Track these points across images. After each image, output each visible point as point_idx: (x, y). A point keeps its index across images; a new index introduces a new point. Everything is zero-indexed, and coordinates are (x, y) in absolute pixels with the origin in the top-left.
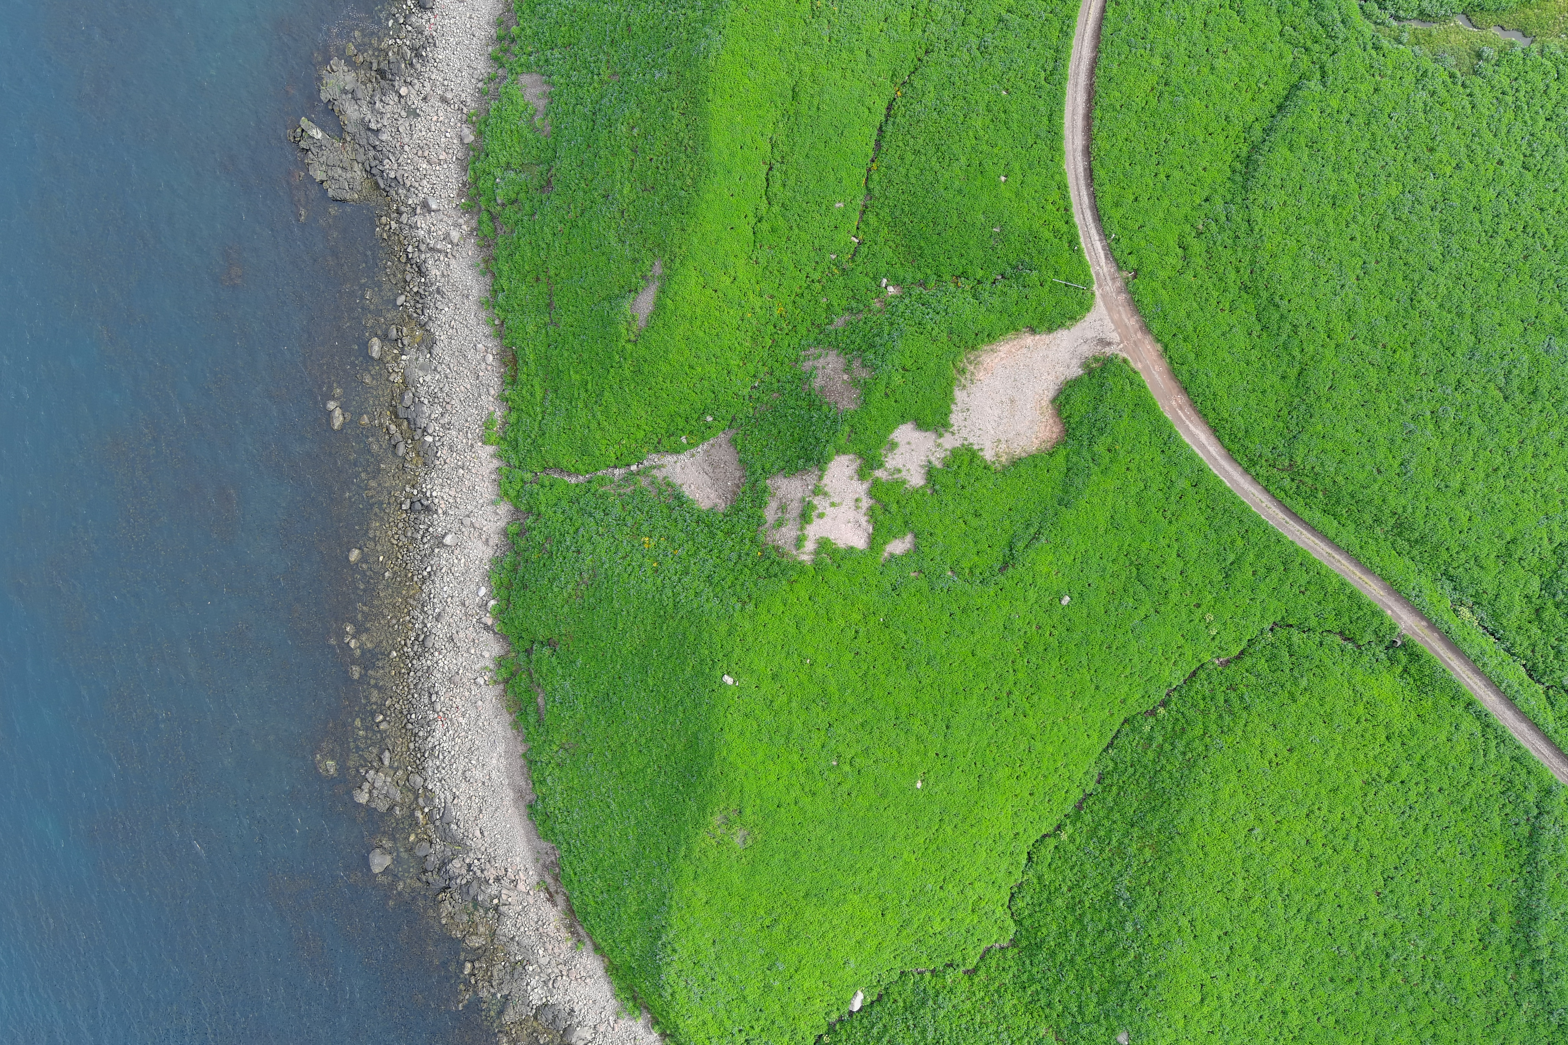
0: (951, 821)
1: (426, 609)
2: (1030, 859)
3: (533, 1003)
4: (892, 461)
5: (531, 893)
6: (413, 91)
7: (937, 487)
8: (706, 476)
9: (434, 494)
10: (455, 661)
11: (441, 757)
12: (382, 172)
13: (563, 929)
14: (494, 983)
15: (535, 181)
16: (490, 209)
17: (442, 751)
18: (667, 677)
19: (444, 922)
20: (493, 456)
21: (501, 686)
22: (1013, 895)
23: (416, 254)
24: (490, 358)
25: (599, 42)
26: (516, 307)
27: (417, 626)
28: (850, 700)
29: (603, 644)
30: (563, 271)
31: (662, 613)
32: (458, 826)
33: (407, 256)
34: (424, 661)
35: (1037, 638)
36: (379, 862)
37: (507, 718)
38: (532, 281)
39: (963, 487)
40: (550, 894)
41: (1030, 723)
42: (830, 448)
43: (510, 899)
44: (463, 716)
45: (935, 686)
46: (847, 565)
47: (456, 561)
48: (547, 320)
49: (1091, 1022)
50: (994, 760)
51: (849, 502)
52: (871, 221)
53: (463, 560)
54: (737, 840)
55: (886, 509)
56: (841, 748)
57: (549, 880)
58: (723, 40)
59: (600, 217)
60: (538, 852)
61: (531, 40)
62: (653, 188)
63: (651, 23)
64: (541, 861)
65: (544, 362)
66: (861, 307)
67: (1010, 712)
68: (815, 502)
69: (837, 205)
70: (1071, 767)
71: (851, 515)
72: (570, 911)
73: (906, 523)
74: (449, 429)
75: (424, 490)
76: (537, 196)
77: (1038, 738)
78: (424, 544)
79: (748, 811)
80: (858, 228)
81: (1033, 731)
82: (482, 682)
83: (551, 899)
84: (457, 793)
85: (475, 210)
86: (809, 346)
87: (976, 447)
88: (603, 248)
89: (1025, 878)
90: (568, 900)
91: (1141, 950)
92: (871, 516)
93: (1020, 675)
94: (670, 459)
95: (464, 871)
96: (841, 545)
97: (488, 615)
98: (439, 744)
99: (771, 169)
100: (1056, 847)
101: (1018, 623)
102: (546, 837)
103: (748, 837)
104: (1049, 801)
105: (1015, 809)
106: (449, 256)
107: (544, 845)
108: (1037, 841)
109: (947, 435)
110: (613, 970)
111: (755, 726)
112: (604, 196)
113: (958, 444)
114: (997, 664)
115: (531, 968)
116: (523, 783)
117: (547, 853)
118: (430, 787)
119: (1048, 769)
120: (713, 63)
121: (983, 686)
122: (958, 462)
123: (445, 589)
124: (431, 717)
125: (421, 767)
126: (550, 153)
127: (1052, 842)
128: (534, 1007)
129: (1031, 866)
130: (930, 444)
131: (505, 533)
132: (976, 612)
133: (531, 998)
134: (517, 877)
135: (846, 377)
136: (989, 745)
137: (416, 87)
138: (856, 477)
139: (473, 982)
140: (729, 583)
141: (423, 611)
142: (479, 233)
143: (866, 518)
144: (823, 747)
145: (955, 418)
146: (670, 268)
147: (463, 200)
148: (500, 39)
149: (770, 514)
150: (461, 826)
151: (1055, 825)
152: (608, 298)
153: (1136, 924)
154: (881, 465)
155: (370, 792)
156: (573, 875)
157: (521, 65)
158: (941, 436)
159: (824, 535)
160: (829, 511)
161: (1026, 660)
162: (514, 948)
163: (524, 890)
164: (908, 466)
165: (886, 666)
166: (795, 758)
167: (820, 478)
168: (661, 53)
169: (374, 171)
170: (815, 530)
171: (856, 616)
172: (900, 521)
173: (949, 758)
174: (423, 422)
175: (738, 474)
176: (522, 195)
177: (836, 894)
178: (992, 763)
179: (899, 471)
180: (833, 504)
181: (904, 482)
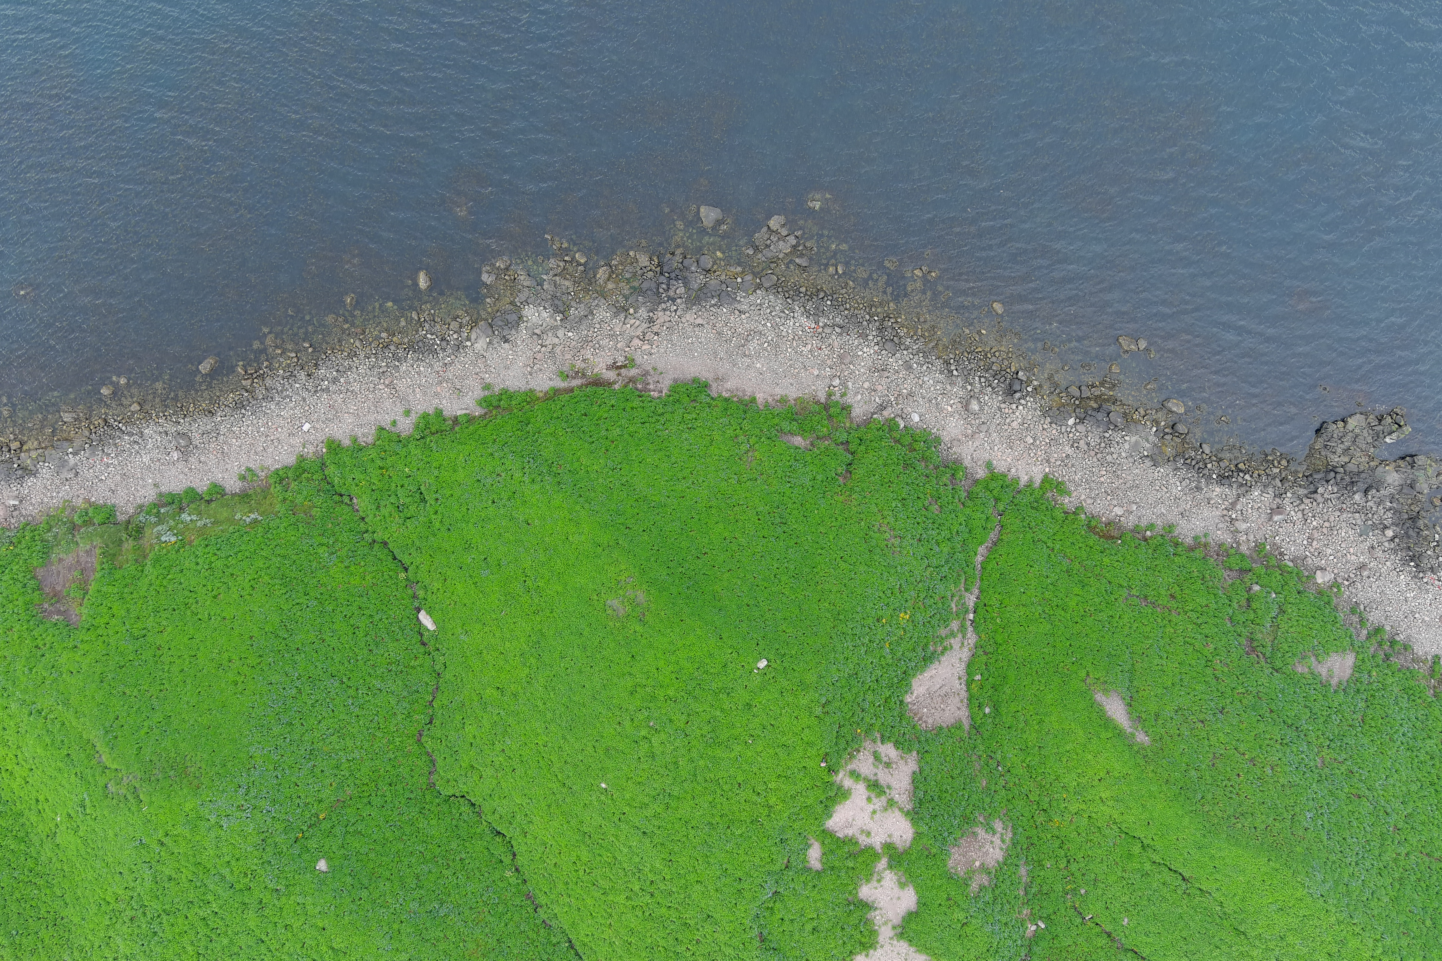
0: (561, 793)
1: (921, 355)
2: (499, 833)
3: (526, 307)
4: (889, 879)
5: (627, 349)
6: (1384, 539)
7: (852, 907)
8: (938, 686)
9: (1021, 408)
10: (863, 364)
11: (782, 314)
12: (1327, 481)
13: (583, 365)
14: (557, 278)
15: (1259, 636)
16: (1251, 574)
17: (787, 318)
18: (784, 600)
19: (631, 253)
20: (1031, 480)
21: (823, 400)
22: (473, 805)
23: (1240, 480)
24: (1118, 511)
25: (1356, 756)
26: (1155, 563)
27: (909, 340)
28: (702, 763)
29: (831, 537)
30: (1172, 631)
31: (841, 617)
32: (713, 306)
33: (1242, 471)
34: (874, 333)
35: (690, 937)
36: (709, 215)
37: (793, 393)
38: (1173, 591)
39: (843, 929)
40: (620, 367)
41: (621, 899)
42: (924, 829)
43: (629, 326)
44: (811, 351)
45: (684, 839)
46: (819, 809)
47: (952, 402)
48: (1134, 592)
49: (344, 839)
50: (600, 855)
51: (871, 826)
52: (1099, 940)
53: (950, 409)
54: (616, 603)
55: (851, 855)
56: (663, 736)
57: (633, 372)
58: (1315, 896)
59: (1207, 697)
60: (661, 373)
61: (1381, 680)
62: (1213, 765)
63: (1355, 823)
64: (652, 372)
65: (1097, 570)
66: (1030, 897)
67: (636, 888)
68: (883, 798)
69: (1126, 920)
70: (566, 909)
71: (859, 823)
72: (598, 383)
73: (833, 868)
74: (1072, 446)
75: (1028, 399)
76: (1245, 632)
77: (603, 898)
78: (980, 377)
79: (639, 628)
80: (1097, 924)
81: (611, 898)
82: (834, 383)
83: (614, 366)
84: (743, 316)
85: (1255, 555)
86: (1014, 834)
87: (871, 952)
88: (1178, 687)
89: (484, 822)
90: (610, 384)
91: (392, 910)
92: (850, 840)
93: (664, 910)
94: (965, 654)
95: (671, 293)
96: (838, 808)
97: (893, 415)
98: (793, 317)
99: (1184, 879)
100: (501, 861)
101: (708, 928)
102: (674, 389)
103: (615, 613)
104: (544, 876)
105: (548, 846)
106: (1225, 512)
107: (666, 384)
108: (512, 847)
109: (891, 933)
110: (530, 398)
111: (712, 671)
112: (1223, 709)
113: (881, 939)
114: (682, 896)
115: (558, 318)
116: (729, 385)
117: (658, 382)
118: (758, 291)
119: (572, 889)
120: (1299, 880)
121: (668, 877)
122: (866, 933)
123: (931, 381)
124: (822, 319)
125: (780, 290)
126: (1278, 664)
127: (507, 860)
128: (522, 306)
129: (492, 833)
130: (891, 915)
131: (958, 462)
132: (734, 902)
133: (531, 306)
134: (646, 342)
135: (977, 864)
136: (616, 859)
137: (1386, 544)
138: (888, 840)
139: (566, 258)
140: (844, 696)
141: (919, 351)
142: (1233, 551)
143: (850, 834)
144: (671, 721)
145: (903, 946)
146: (1137, 752)
147: (1268, 547)
148: (1393, 642)
149: (888, 751)
150: (712, 309)
151: (520, 869)
152: (1132, 671)
153: (415, 914)
154: (890, 867)
155: (776, 232)
156: (631, 405)
157: (1363, 661)
158: (894, 928)
159: (853, 796)
160: (871, 807)
161: (675, 920)
162: (582, 311)
163: (632, 344)
164: (880, 890)
165: (719, 806)
166: (671, 692)
167: (901, 809)
168: (1326, 825)
169: (1332, 474)
170: (860, 790)
171: (772, 801)
172: (837, 864)
173: (617, 821)
174: (1088, 423)
175: (930, 721)
176: (1252, 616)
177: (533, 660)
178: (598, 852)
179: (879, 881)
180: (874, 812)
181: (868, 881)
